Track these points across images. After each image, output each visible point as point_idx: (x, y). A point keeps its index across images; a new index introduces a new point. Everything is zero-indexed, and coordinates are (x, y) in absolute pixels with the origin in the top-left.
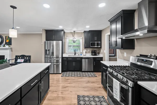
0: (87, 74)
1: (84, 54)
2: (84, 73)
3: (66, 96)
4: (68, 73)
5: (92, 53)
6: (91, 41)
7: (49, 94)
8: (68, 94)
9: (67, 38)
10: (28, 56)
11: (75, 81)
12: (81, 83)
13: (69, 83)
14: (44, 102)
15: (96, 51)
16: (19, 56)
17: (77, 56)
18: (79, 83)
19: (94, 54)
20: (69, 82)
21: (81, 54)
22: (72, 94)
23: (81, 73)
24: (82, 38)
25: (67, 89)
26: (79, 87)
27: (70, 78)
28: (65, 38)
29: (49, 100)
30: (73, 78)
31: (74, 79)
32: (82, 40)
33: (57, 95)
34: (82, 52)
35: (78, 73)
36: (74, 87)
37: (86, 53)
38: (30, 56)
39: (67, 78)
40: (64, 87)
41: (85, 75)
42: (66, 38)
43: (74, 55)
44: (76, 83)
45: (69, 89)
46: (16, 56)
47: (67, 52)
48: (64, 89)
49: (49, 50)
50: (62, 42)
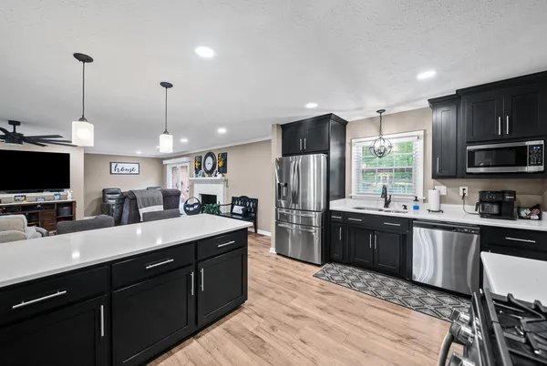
0: (431, 301)
1: (433, 204)
2: (417, 291)
3: (275, 345)
4: (347, 270)
5: (482, 202)
6: (470, 143)
7: (241, 314)
8: (290, 344)
9: (353, 141)
10: (252, 200)
11: (350, 308)
12: (370, 328)
13: (321, 309)
14: (214, 331)
15: (513, 193)
16: (237, 198)
17: (395, 210)
18: (359, 324)
19: (495, 209)
20: (324, 305)
21: (418, 204)
22: (300, 349)
23: (403, 285)
24: (425, 136)
25: (298, 323)
26: (347, 342)
27: (340, 293)
28: (348, 141)
29: (228, 332)
30: (351, 295)
31: (351, 302)
32: (422, 141)
33: (256, 329)
34: (420, 197)
35: (391, 282)
36: (327, 330)
37: (442, 199)
38: (256, 201)
39: (331, 287)
40: (295, 313)
41: (417, 303)
42: (351, 144)
43: (382, 206)
44: (346, 318)
45: (306, 327)
46: (234, 199)
47: (353, 194)
48: (290, 320)
49: (286, 185)
50: (328, 159)
